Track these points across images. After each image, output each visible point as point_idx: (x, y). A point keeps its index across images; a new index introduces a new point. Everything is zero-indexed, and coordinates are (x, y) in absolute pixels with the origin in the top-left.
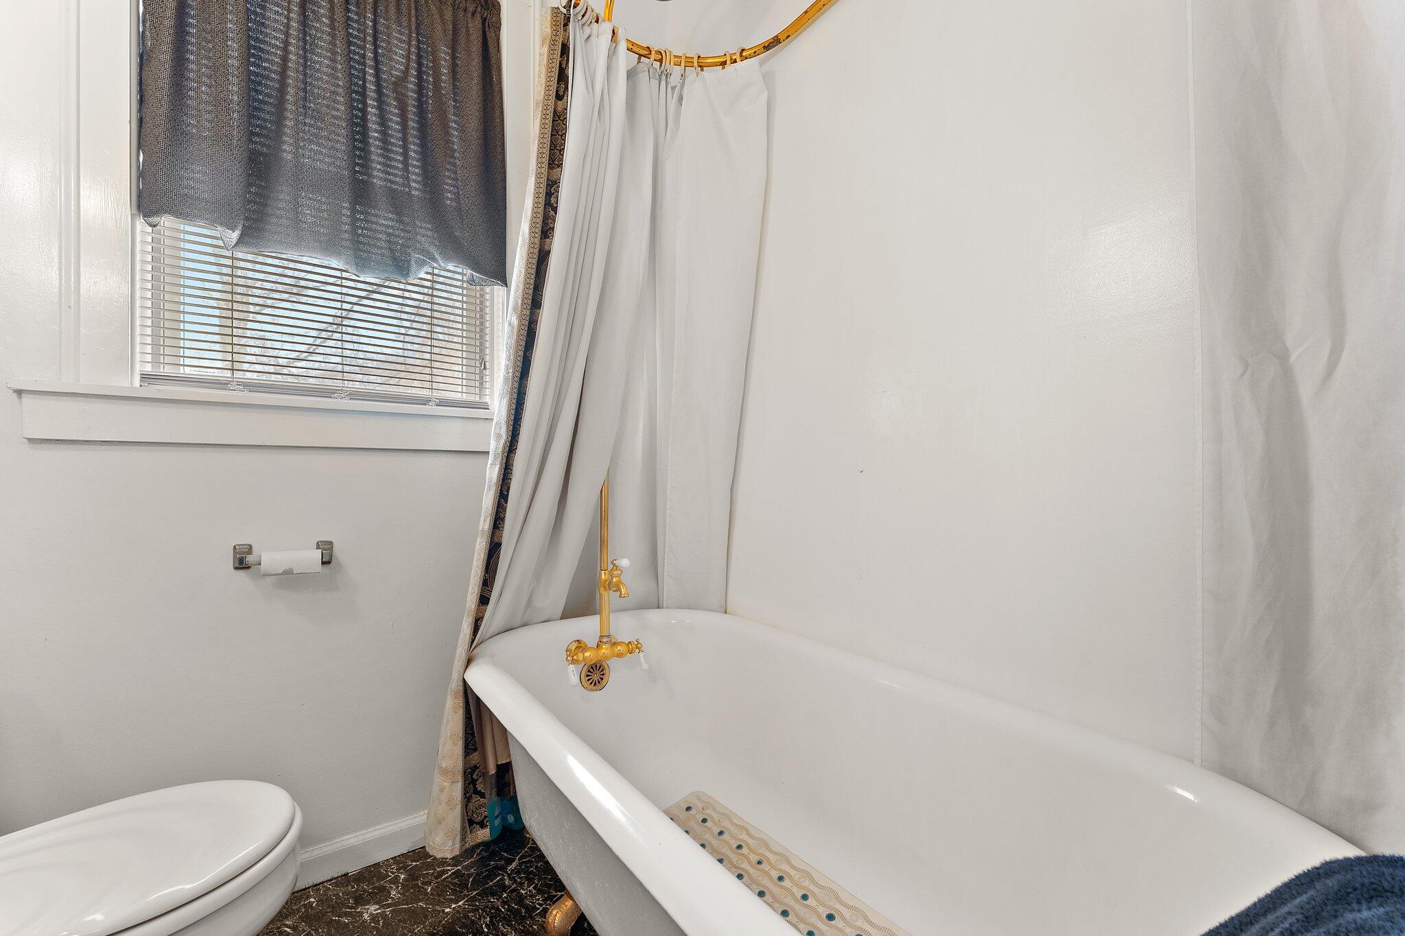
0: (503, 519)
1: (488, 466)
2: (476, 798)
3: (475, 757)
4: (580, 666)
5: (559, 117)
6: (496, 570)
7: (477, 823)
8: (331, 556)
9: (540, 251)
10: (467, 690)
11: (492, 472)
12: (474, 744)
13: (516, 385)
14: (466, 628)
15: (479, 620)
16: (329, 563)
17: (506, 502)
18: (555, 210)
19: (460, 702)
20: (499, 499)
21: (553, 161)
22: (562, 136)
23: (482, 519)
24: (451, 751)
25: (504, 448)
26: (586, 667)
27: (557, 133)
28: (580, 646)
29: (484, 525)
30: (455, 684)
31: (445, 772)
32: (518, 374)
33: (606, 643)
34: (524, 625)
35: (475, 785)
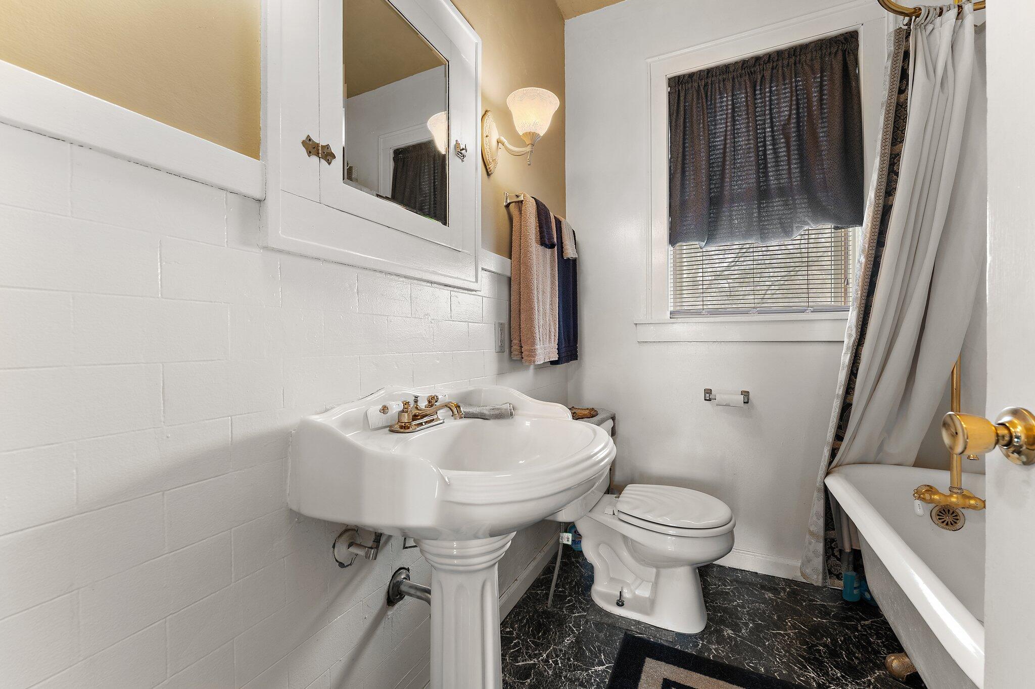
0: (853, 389)
1: (843, 354)
2: (833, 559)
3: (832, 534)
4: (931, 506)
5: (901, 106)
6: (848, 420)
7: (835, 575)
8: (748, 399)
9: (884, 206)
10: (826, 490)
11: (845, 358)
12: (833, 525)
13: (863, 302)
14: (826, 453)
15: (836, 449)
16: (747, 403)
17: (856, 378)
18: (897, 174)
19: (822, 495)
20: (850, 375)
21: (896, 140)
22: (903, 120)
23: (838, 387)
24: (817, 523)
25: (854, 343)
26: (937, 509)
27: (900, 118)
28: (930, 489)
29: (839, 391)
30: (819, 484)
31: (812, 534)
32: (865, 294)
33: (956, 493)
34: (879, 463)
35: (833, 551)
